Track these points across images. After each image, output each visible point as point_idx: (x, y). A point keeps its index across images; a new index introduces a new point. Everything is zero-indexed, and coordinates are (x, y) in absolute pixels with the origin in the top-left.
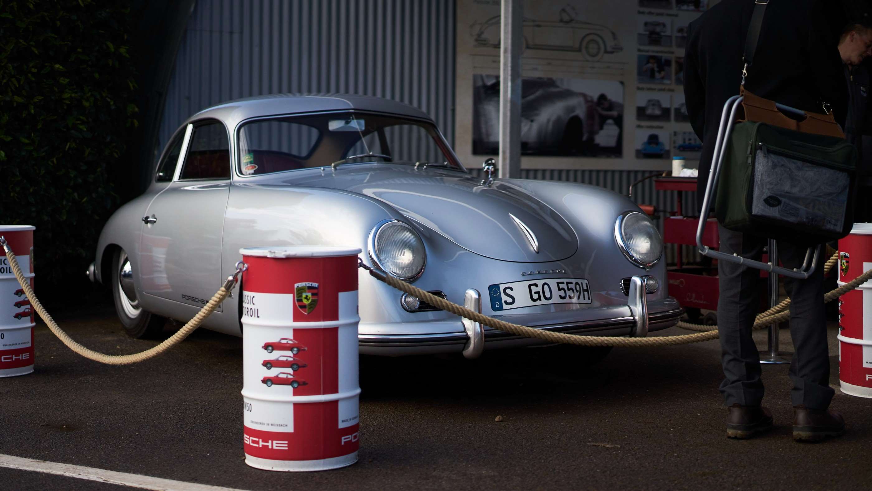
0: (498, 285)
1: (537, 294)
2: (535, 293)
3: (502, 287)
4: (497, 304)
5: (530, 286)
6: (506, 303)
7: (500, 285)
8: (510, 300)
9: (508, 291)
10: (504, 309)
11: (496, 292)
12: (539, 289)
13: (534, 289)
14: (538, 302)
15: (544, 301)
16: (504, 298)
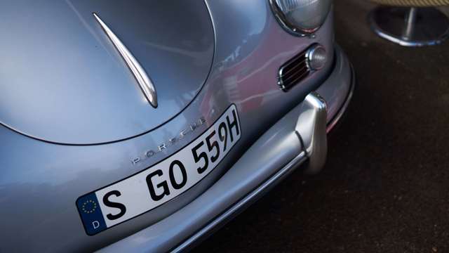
0: (93, 193)
1: (162, 188)
2: (159, 186)
3: (100, 195)
4: (95, 225)
5: (149, 179)
6: (111, 217)
7: (96, 193)
8: (117, 211)
9: (112, 199)
10: (108, 226)
11: (90, 206)
12: (165, 177)
13: (156, 180)
14: (166, 198)
15: (174, 193)
16: (106, 210)
